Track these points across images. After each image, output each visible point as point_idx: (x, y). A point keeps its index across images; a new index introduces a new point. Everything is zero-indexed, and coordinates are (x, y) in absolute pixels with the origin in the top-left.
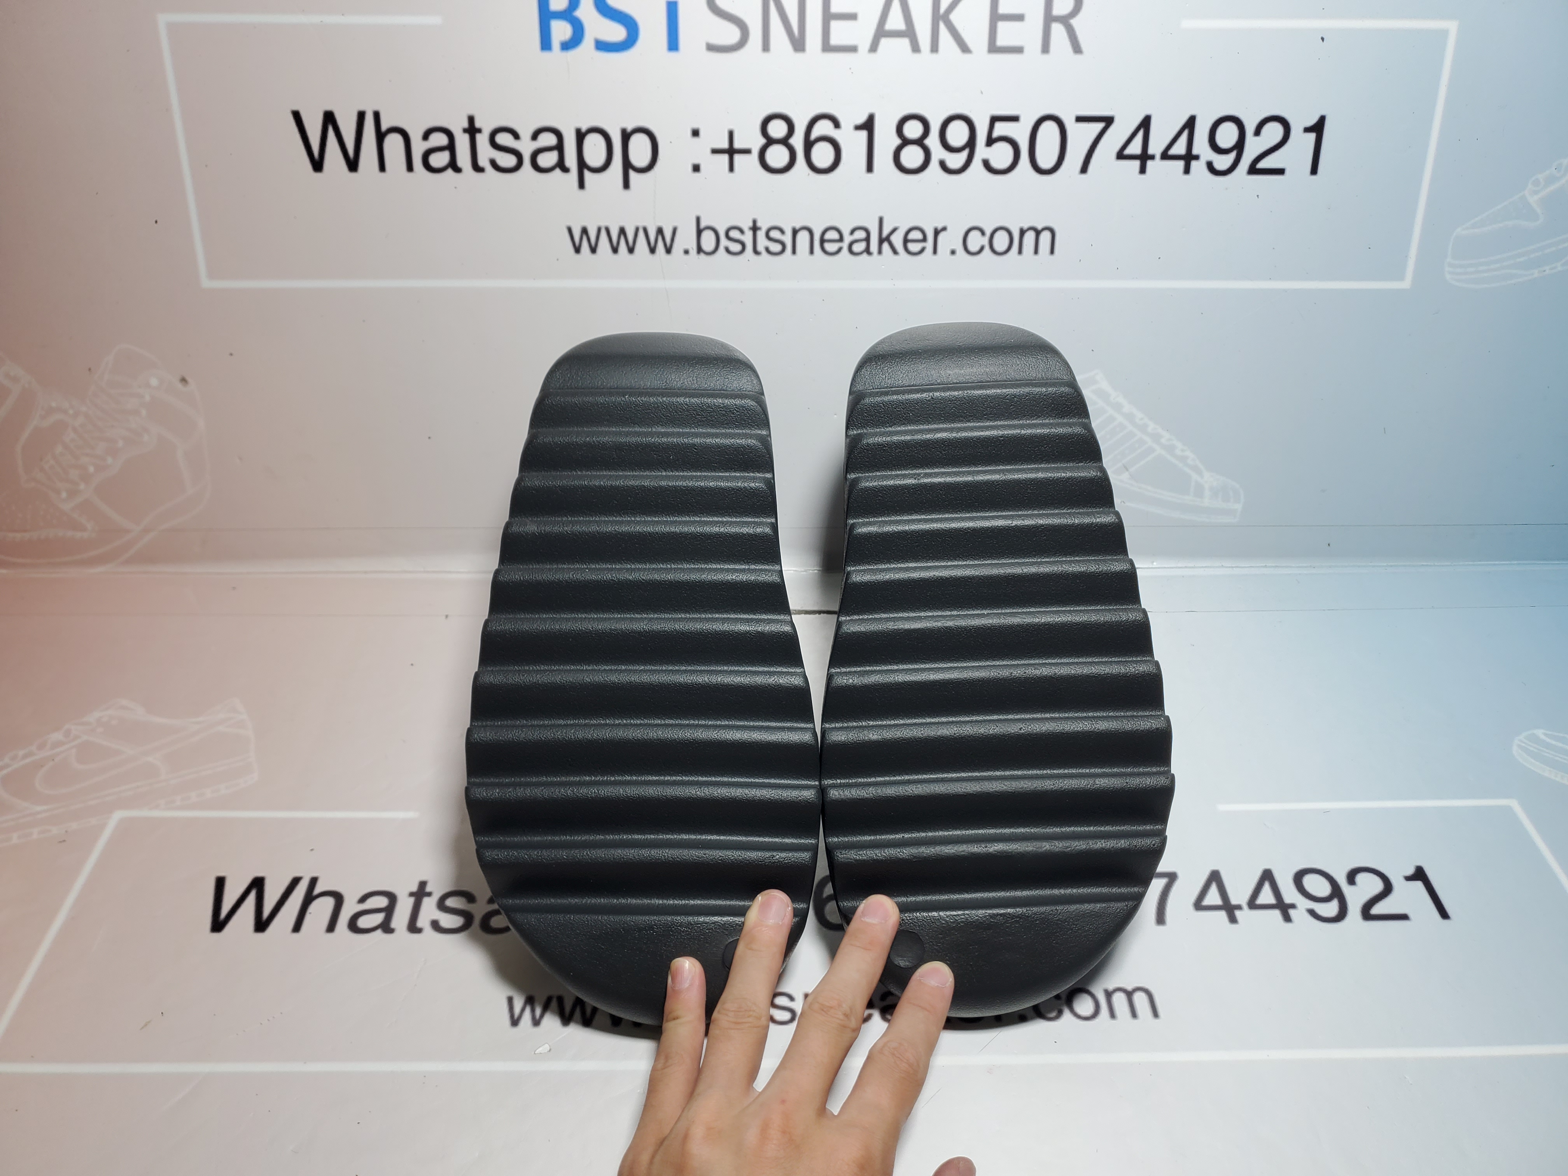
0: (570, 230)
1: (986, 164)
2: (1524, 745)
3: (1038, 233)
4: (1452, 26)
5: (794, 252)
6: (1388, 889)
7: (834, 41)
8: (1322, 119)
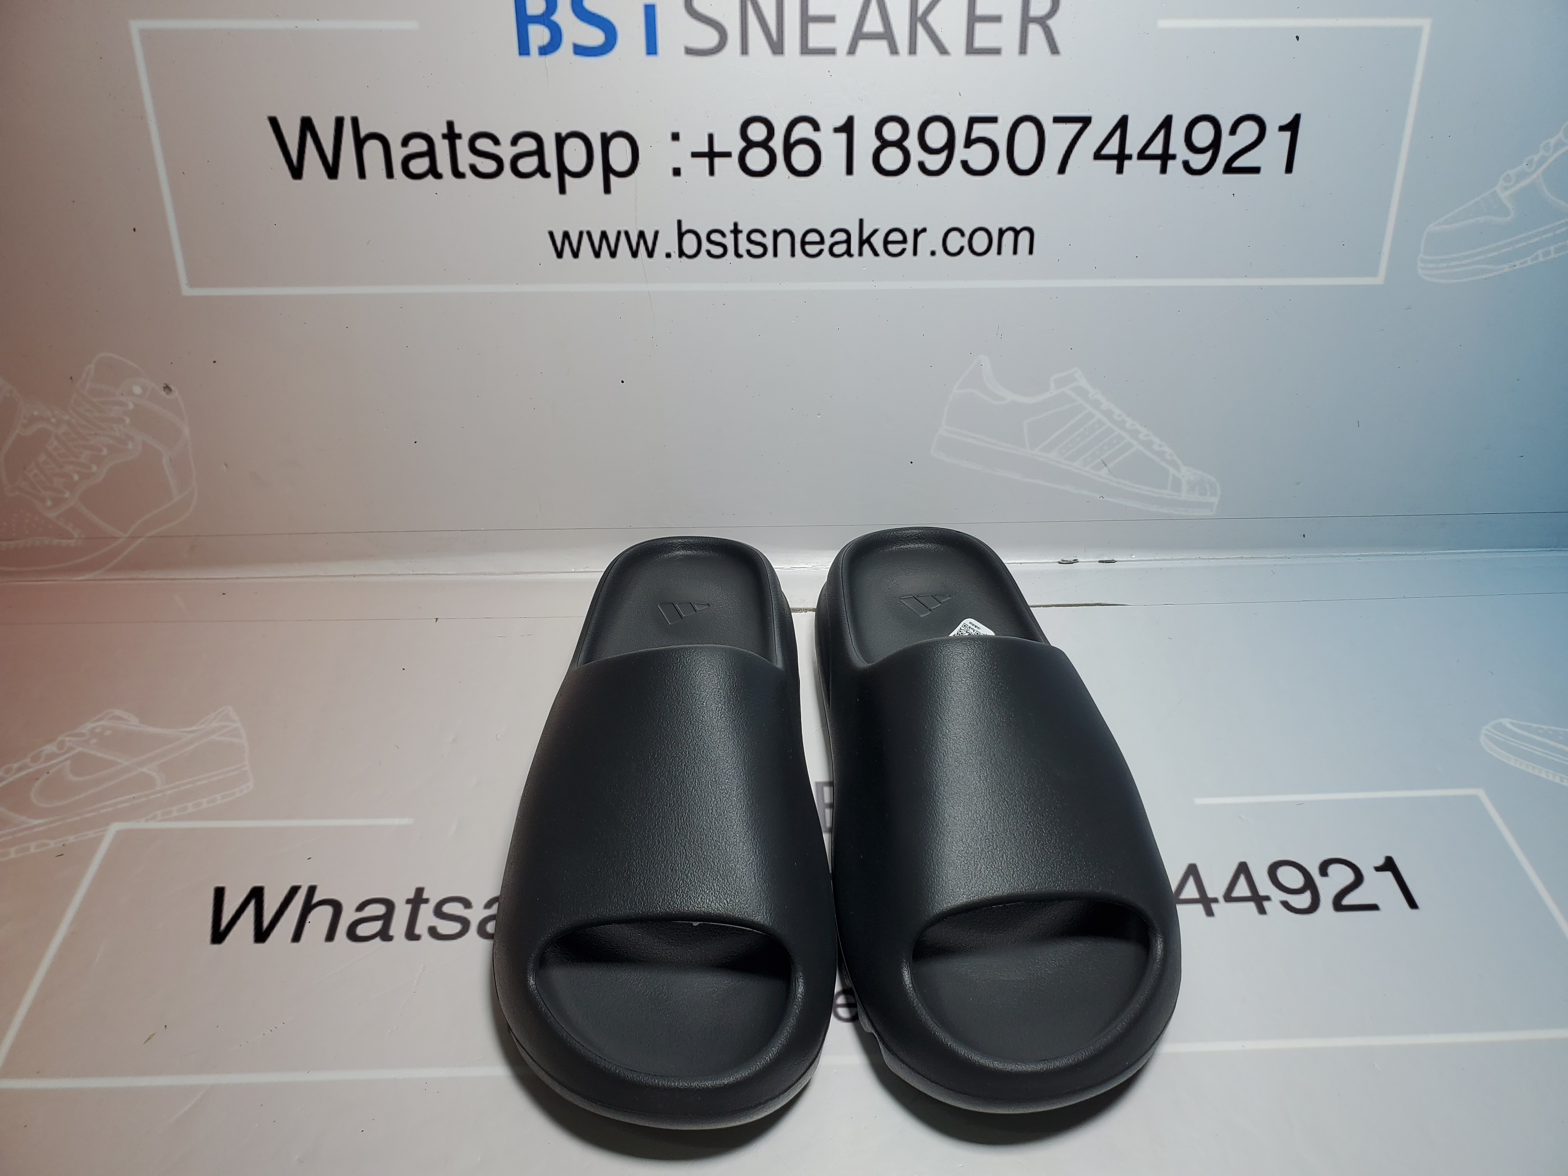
0: (551, 234)
1: (965, 165)
2: (1490, 734)
3: (1017, 233)
4: (1425, 24)
5: (775, 255)
6: (1359, 879)
7: (812, 44)
8: (1297, 117)
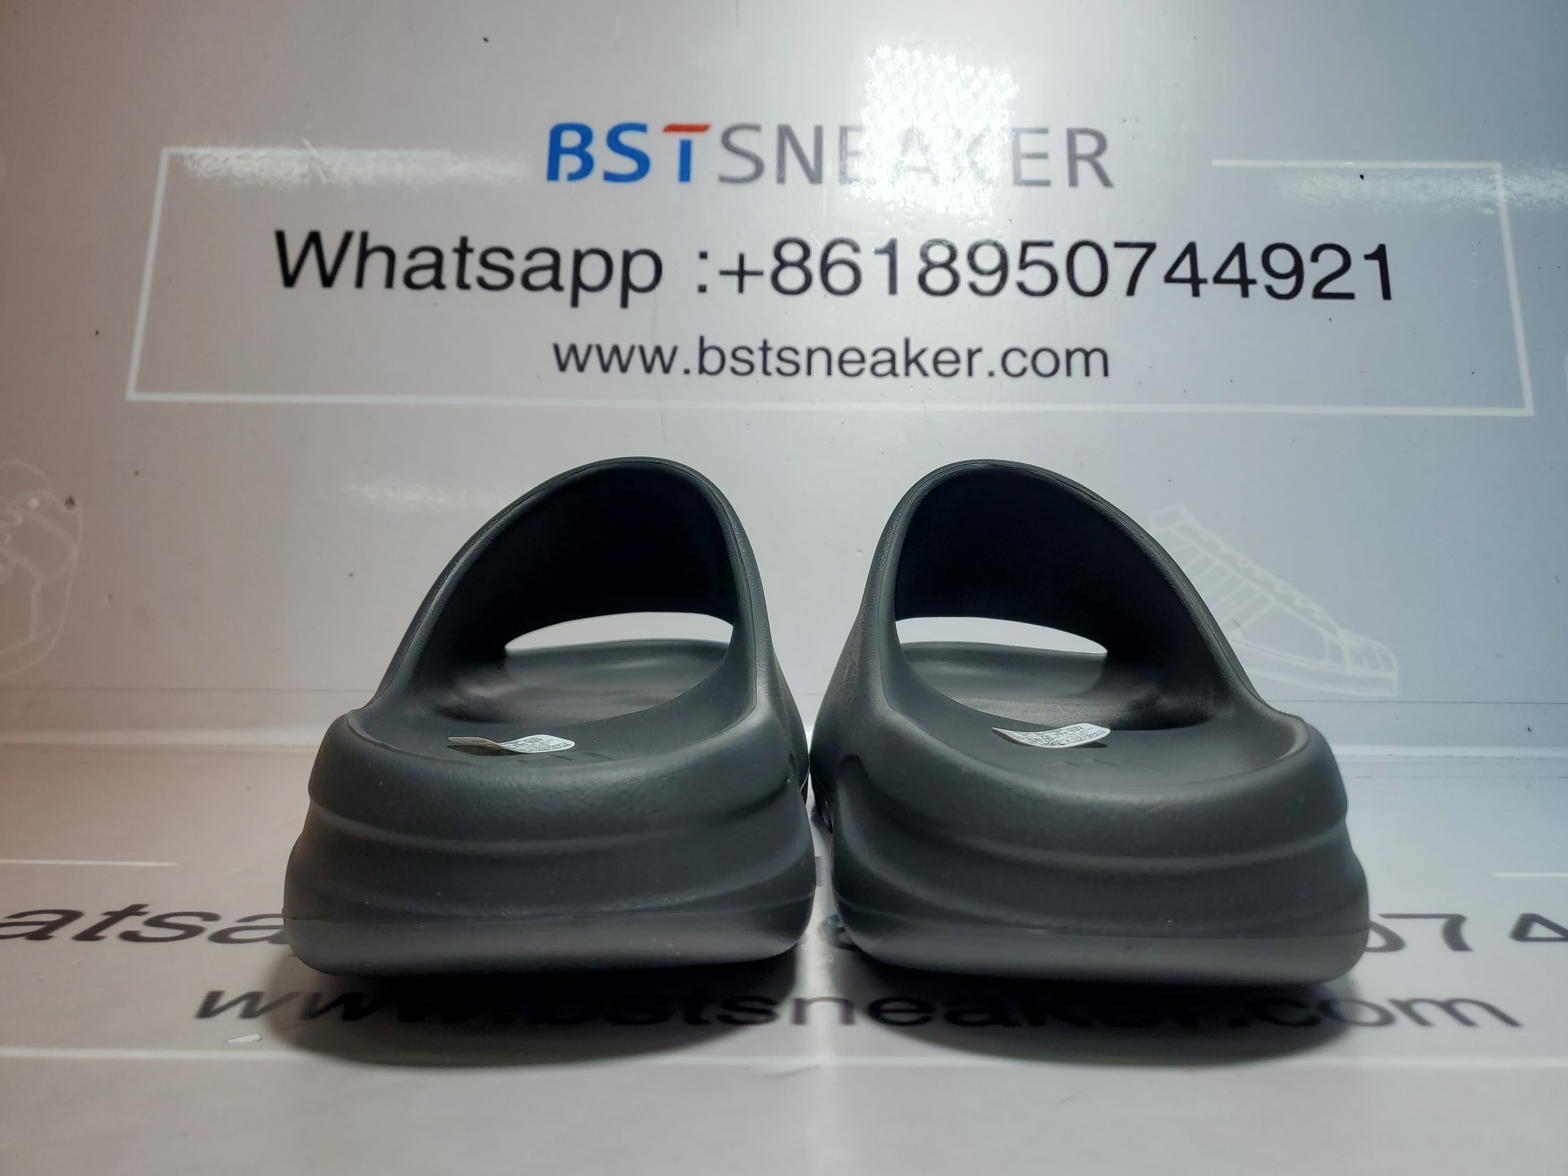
0: (556, 346)
1: (1021, 286)
3: (1087, 355)
4: (1497, 166)
5: (809, 373)
7: (852, 172)
8: (1382, 248)
